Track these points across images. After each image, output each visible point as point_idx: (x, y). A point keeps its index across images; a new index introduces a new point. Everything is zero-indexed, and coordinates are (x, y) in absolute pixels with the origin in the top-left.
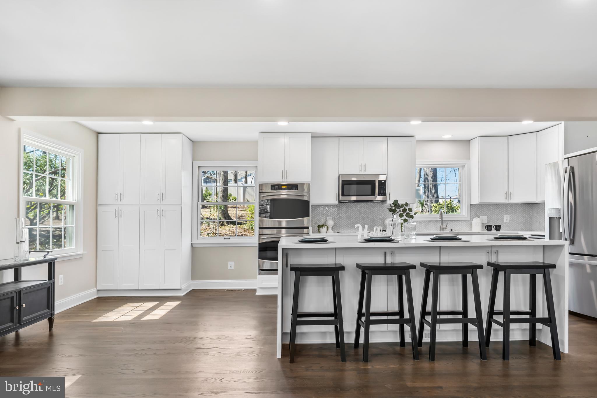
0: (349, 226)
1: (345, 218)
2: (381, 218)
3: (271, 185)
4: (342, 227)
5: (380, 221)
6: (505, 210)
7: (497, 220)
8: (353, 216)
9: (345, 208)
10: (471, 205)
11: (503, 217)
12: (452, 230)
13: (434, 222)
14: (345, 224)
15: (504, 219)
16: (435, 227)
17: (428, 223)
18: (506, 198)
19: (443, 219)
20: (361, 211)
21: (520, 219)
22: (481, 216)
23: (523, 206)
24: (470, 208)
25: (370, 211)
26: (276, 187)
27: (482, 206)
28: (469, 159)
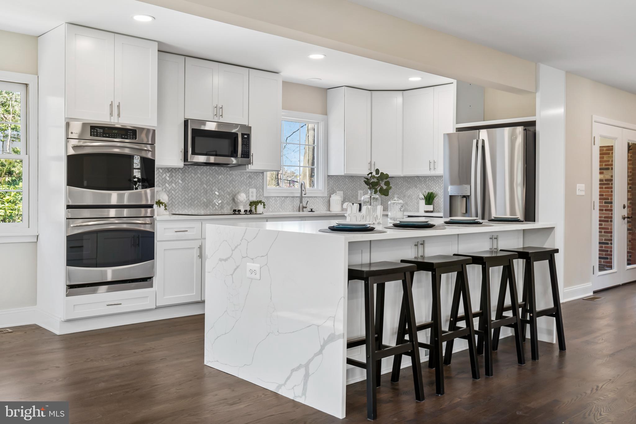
0: (186, 203)
2: (229, 191)
3: (91, 127)
5: (228, 196)
6: (360, 184)
7: (352, 197)
8: (192, 187)
10: (328, 176)
11: (357, 193)
12: (312, 209)
13: (291, 198)
14: (181, 201)
15: (358, 195)
16: (292, 205)
17: (284, 200)
20: (203, 180)
22: (337, 191)
24: (328, 181)
25: (215, 180)
26: (99, 131)
27: (338, 178)
28: (326, 114)
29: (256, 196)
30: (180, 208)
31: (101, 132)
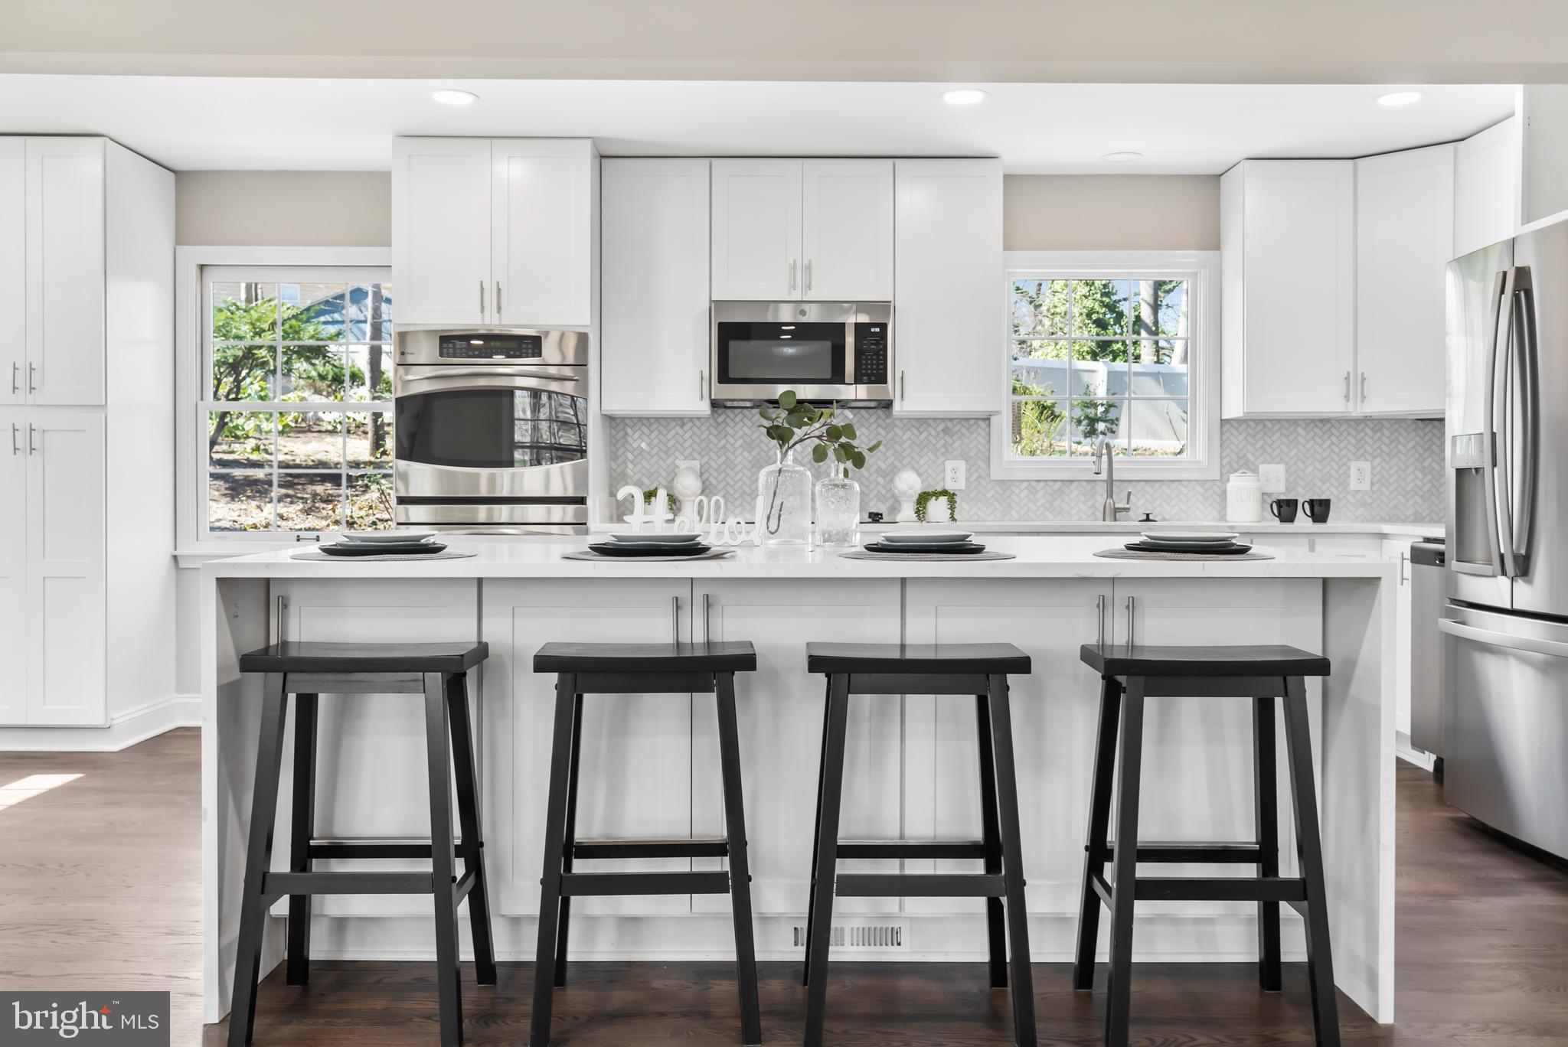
1: (749, 466)
2: (883, 466)
3: (441, 337)
4: (736, 499)
5: (881, 480)
6: (1353, 441)
7: (1324, 482)
9: (745, 429)
10: (1223, 421)
11: (1345, 468)
12: (1148, 515)
13: (1084, 484)
15: (1349, 476)
16: (1089, 504)
17: (1060, 488)
18: (1347, 397)
19: (1115, 476)
21: (1412, 477)
22: (1262, 463)
23: (1422, 430)
24: (1222, 434)
26: (458, 346)
27: (1265, 426)
28: (1217, 246)
29: (967, 479)
31: (464, 346)
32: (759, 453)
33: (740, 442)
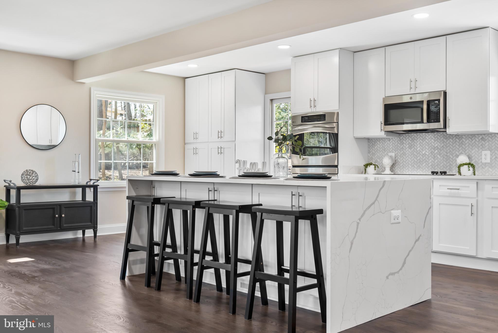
1: (410, 154)
3: (302, 117)
9: (409, 141)
29: (491, 158)
30: (410, 170)
31: (307, 119)
32: (414, 150)
33: (408, 146)
